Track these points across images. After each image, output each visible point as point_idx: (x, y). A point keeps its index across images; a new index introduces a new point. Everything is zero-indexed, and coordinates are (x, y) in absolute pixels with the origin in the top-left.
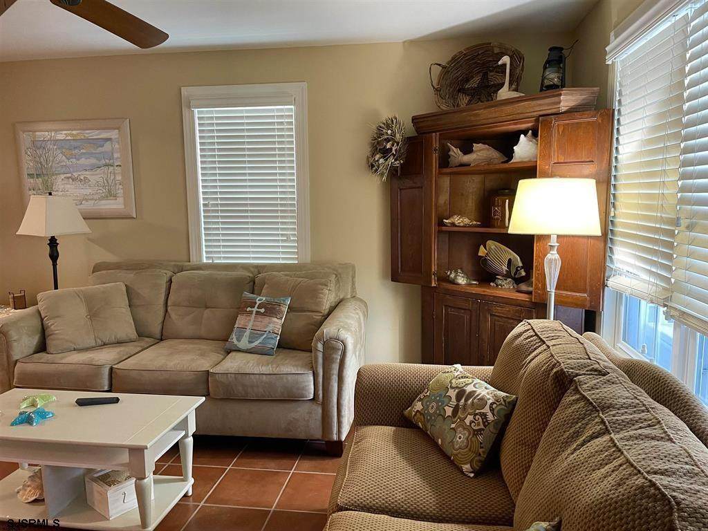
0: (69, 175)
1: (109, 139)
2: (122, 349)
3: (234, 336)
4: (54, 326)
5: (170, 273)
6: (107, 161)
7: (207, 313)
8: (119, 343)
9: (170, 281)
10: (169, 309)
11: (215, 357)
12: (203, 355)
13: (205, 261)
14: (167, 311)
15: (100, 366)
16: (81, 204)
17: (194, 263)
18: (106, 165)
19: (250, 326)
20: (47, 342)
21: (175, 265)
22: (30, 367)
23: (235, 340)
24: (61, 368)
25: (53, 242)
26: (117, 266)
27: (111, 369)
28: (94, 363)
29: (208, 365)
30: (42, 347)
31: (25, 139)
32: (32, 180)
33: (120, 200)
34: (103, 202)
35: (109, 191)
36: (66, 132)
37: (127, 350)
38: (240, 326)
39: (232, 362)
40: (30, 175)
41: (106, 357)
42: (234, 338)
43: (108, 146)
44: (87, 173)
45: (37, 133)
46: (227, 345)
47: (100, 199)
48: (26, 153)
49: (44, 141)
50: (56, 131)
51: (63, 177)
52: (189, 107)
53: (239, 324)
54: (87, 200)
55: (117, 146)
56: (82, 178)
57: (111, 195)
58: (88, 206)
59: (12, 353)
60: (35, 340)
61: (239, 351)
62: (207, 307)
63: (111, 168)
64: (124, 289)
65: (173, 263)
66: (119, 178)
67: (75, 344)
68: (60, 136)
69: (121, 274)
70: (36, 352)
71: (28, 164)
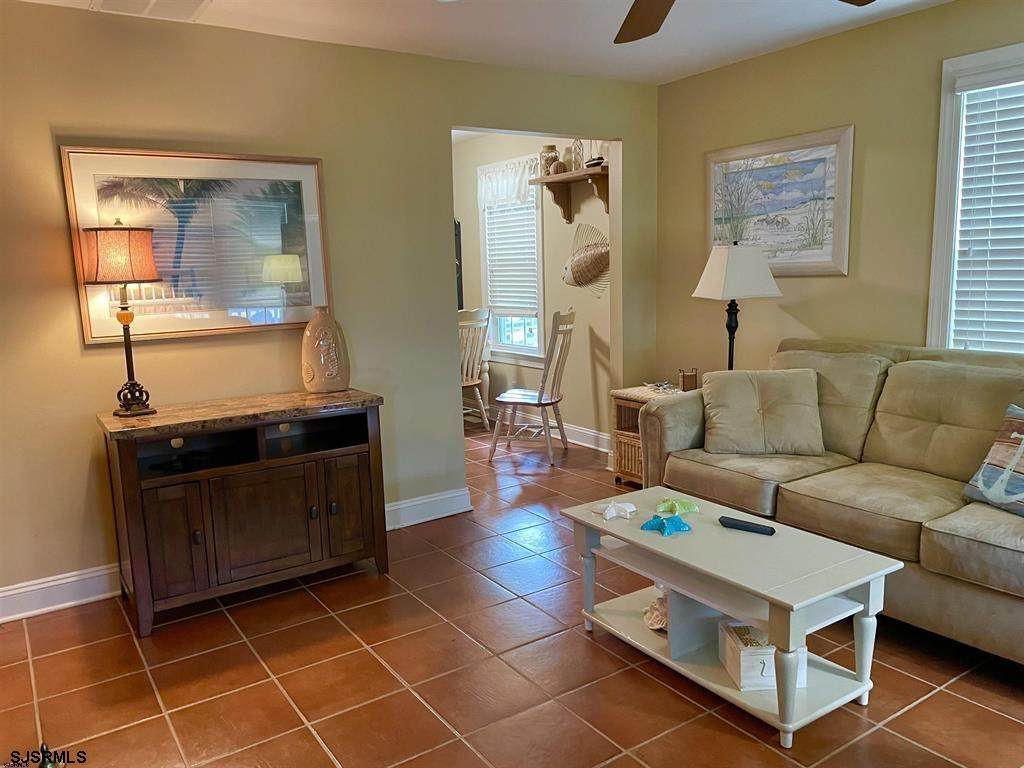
0: (764, 217)
1: (823, 160)
2: (798, 463)
3: (980, 475)
4: (717, 416)
5: (885, 362)
6: (816, 193)
7: (940, 431)
8: (797, 454)
9: (886, 373)
10: (878, 415)
11: (939, 504)
12: (919, 495)
13: (952, 346)
14: (874, 418)
15: (763, 481)
16: (775, 256)
17: (931, 349)
18: (814, 199)
19: (1012, 464)
20: (707, 436)
21: (896, 350)
22: (683, 464)
23: (980, 485)
24: (716, 472)
25: (733, 308)
26: (810, 346)
27: (777, 488)
28: (756, 475)
29: (924, 514)
30: (700, 443)
31: (716, 171)
32: (719, 227)
33: (828, 249)
34: (803, 252)
35: (814, 237)
36: (765, 157)
37: (805, 465)
38: (994, 462)
39: (966, 519)
40: (718, 220)
41: (772, 470)
42: (979, 481)
43: (819, 171)
44: (788, 212)
45: (731, 163)
46: (967, 490)
47: (799, 249)
48: (716, 191)
49: (737, 173)
50: (754, 157)
51: (756, 219)
52: (953, 90)
53: (993, 458)
54: (782, 251)
55: (832, 169)
56: (780, 219)
57: (816, 242)
58: (784, 259)
59: (666, 444)
60: (694, 431)
61: (986, 503)
62: (940, 422)
63: (820, 203)
64: (815, 379)
65: (895, 347)
66: (829, 216)
67: (738, 445)
68: (758, 164)
69: (814, 357)
70: (692, 447)
71: (717, 206)
